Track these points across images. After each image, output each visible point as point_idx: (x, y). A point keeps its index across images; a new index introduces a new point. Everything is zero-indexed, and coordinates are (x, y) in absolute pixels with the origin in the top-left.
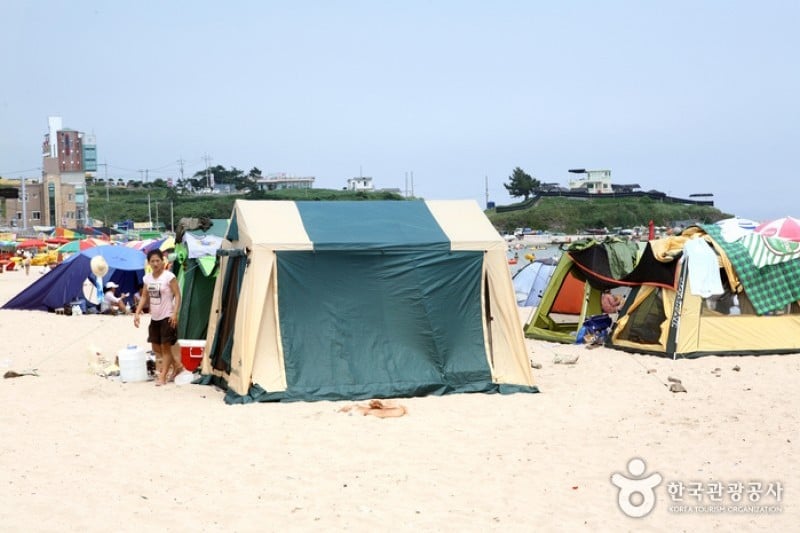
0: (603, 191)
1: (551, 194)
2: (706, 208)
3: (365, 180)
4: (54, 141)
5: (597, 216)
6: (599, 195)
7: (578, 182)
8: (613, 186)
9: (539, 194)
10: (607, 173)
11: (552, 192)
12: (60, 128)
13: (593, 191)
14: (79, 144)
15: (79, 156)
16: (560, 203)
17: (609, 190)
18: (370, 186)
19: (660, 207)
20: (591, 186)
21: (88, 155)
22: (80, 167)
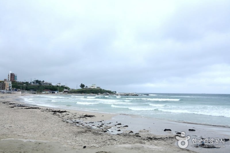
4: (10, 75)
12: (11, 73)
14: (14, 75)
22: (14, 79)
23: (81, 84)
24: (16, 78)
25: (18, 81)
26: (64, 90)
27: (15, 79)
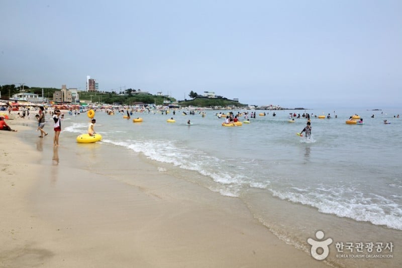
0: (212, 97)
1: (199, 97)
2: (236, 102)
3: (160, 93)
4: (88, 82)
5: (209, 103)
6: (211, 98)
7: (206, 95)
8: (215, 96)
9: (197, 97)
10: (214, 93)
11: (201, 97)
12: (89, 78)
13: (210, 97)
14: (94, 82)
15: (94, 85)
16: (201, 100)
17: (214, 97)
18: (161, 94)
19: (225, 102)
20: (209, 96)
21: (96, 85)
22: (94, 88)
23: (190, 92)
24: (97, 86)
25: (100, 91)
26: (164, 102)
27: (96, 88)
